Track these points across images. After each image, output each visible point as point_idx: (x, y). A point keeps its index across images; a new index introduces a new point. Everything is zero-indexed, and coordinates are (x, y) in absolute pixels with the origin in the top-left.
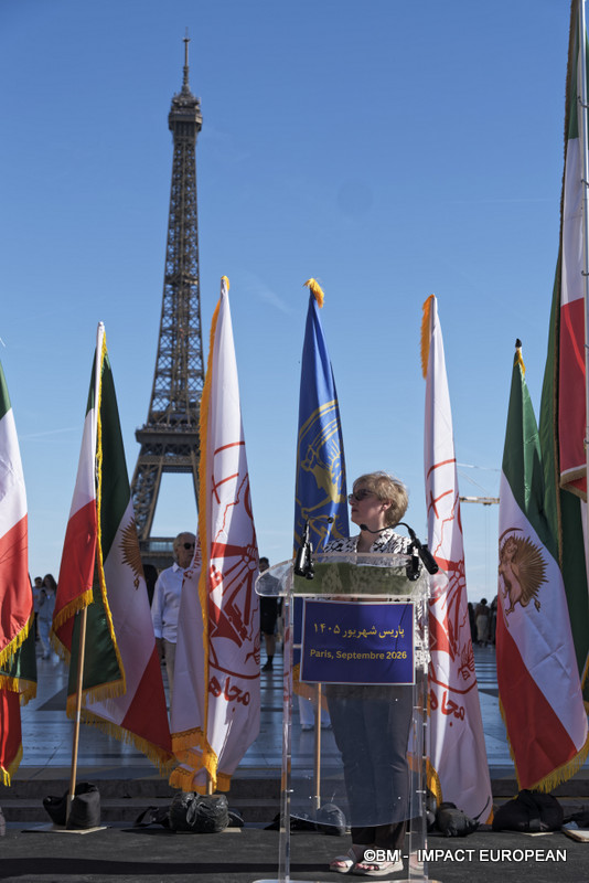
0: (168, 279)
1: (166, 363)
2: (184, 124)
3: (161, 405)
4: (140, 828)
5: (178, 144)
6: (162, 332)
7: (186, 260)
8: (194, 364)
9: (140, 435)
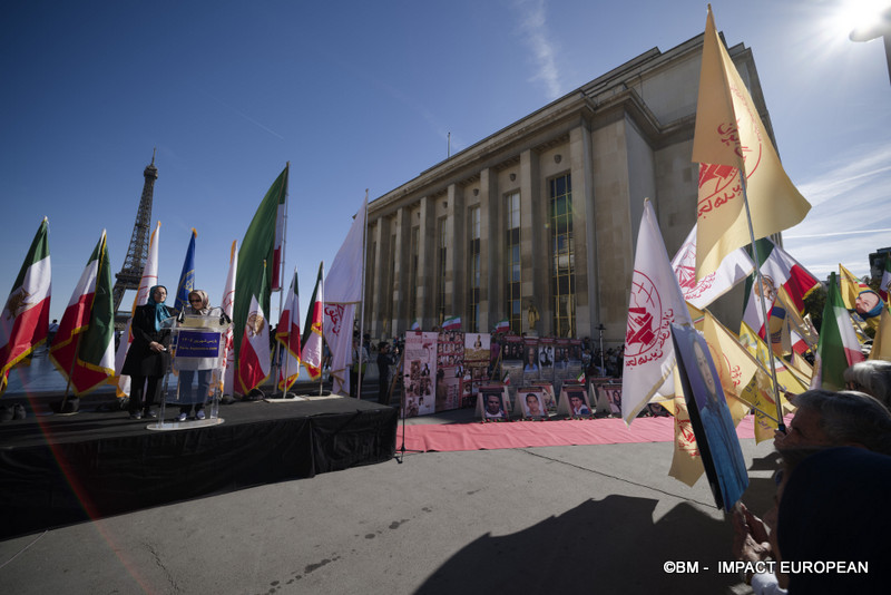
0: (136, 225)
1: (132, 252)
2: (150, 175)
3: (127, 267)
4: (98, 410)
5: (146, 182)
6: (132, 242)
7: (145, 220)
8: (144, 254)
9: (117, 276)
